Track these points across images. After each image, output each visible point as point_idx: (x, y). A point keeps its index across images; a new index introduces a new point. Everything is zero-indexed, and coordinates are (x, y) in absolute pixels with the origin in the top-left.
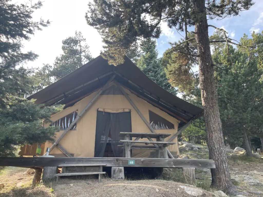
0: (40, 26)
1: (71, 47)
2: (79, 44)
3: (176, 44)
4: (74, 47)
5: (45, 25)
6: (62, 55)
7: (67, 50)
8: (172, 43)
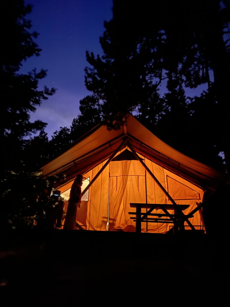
0: (45, 95)
1: (89, 107)
2: (97, 103)
3: (196, 98)
4: (92, 106)
5: (51, 94)
6: (80, 116)
7: (85, 110)
8: (192, 97)
